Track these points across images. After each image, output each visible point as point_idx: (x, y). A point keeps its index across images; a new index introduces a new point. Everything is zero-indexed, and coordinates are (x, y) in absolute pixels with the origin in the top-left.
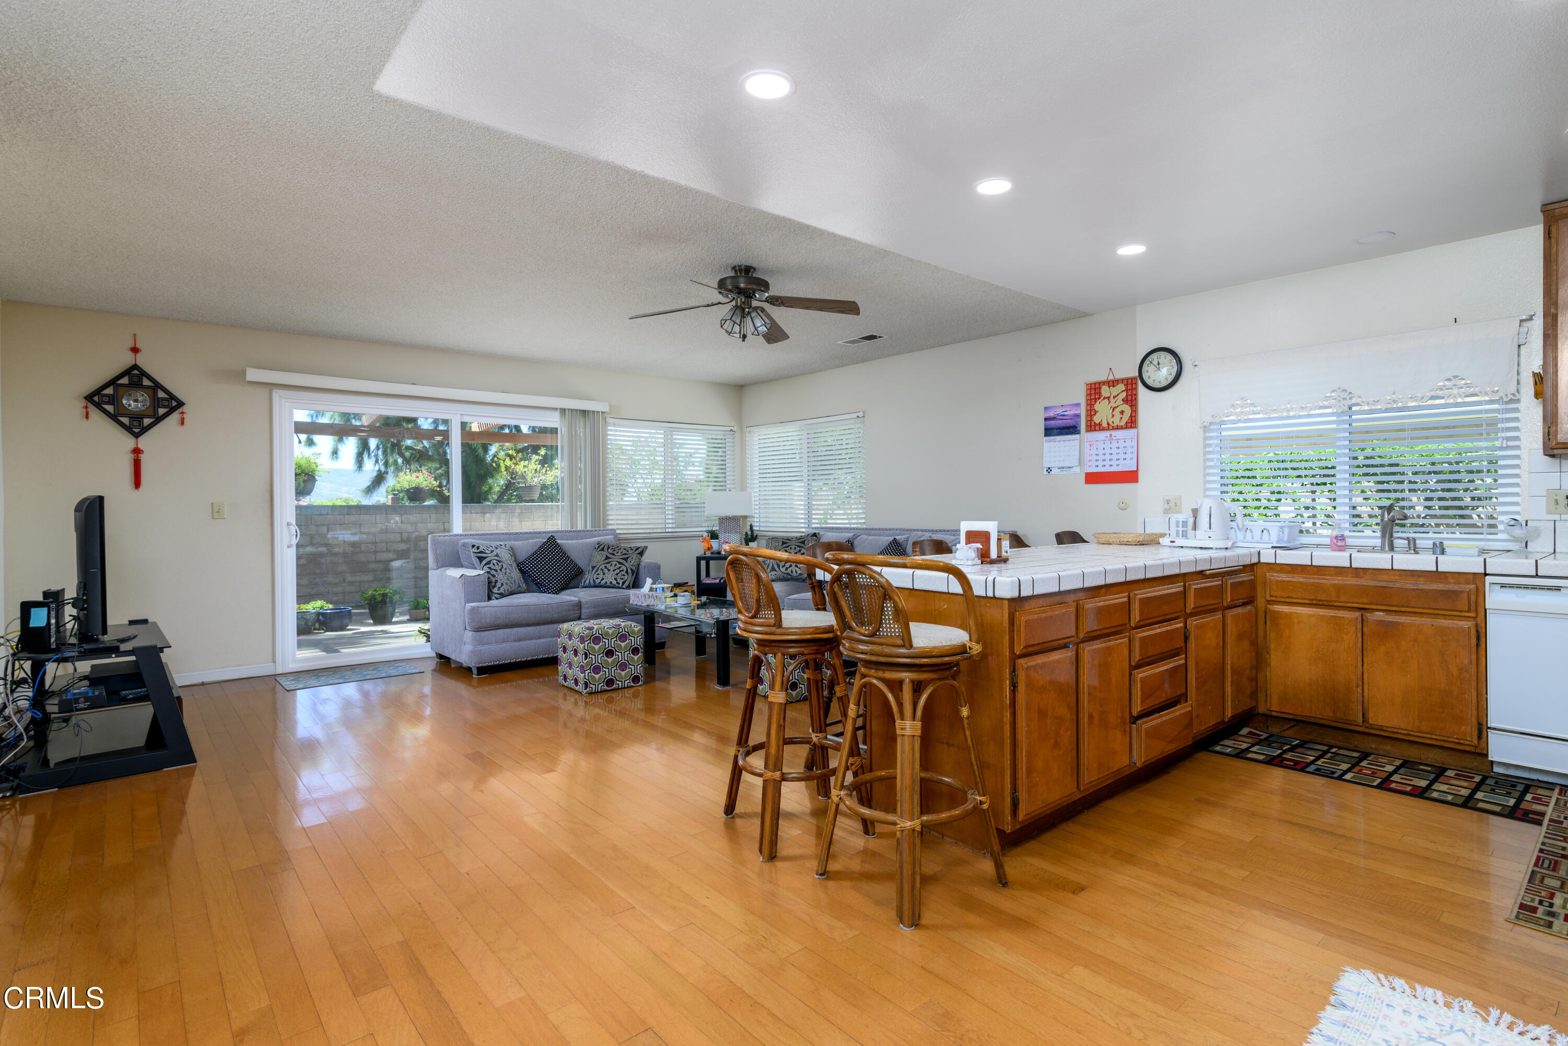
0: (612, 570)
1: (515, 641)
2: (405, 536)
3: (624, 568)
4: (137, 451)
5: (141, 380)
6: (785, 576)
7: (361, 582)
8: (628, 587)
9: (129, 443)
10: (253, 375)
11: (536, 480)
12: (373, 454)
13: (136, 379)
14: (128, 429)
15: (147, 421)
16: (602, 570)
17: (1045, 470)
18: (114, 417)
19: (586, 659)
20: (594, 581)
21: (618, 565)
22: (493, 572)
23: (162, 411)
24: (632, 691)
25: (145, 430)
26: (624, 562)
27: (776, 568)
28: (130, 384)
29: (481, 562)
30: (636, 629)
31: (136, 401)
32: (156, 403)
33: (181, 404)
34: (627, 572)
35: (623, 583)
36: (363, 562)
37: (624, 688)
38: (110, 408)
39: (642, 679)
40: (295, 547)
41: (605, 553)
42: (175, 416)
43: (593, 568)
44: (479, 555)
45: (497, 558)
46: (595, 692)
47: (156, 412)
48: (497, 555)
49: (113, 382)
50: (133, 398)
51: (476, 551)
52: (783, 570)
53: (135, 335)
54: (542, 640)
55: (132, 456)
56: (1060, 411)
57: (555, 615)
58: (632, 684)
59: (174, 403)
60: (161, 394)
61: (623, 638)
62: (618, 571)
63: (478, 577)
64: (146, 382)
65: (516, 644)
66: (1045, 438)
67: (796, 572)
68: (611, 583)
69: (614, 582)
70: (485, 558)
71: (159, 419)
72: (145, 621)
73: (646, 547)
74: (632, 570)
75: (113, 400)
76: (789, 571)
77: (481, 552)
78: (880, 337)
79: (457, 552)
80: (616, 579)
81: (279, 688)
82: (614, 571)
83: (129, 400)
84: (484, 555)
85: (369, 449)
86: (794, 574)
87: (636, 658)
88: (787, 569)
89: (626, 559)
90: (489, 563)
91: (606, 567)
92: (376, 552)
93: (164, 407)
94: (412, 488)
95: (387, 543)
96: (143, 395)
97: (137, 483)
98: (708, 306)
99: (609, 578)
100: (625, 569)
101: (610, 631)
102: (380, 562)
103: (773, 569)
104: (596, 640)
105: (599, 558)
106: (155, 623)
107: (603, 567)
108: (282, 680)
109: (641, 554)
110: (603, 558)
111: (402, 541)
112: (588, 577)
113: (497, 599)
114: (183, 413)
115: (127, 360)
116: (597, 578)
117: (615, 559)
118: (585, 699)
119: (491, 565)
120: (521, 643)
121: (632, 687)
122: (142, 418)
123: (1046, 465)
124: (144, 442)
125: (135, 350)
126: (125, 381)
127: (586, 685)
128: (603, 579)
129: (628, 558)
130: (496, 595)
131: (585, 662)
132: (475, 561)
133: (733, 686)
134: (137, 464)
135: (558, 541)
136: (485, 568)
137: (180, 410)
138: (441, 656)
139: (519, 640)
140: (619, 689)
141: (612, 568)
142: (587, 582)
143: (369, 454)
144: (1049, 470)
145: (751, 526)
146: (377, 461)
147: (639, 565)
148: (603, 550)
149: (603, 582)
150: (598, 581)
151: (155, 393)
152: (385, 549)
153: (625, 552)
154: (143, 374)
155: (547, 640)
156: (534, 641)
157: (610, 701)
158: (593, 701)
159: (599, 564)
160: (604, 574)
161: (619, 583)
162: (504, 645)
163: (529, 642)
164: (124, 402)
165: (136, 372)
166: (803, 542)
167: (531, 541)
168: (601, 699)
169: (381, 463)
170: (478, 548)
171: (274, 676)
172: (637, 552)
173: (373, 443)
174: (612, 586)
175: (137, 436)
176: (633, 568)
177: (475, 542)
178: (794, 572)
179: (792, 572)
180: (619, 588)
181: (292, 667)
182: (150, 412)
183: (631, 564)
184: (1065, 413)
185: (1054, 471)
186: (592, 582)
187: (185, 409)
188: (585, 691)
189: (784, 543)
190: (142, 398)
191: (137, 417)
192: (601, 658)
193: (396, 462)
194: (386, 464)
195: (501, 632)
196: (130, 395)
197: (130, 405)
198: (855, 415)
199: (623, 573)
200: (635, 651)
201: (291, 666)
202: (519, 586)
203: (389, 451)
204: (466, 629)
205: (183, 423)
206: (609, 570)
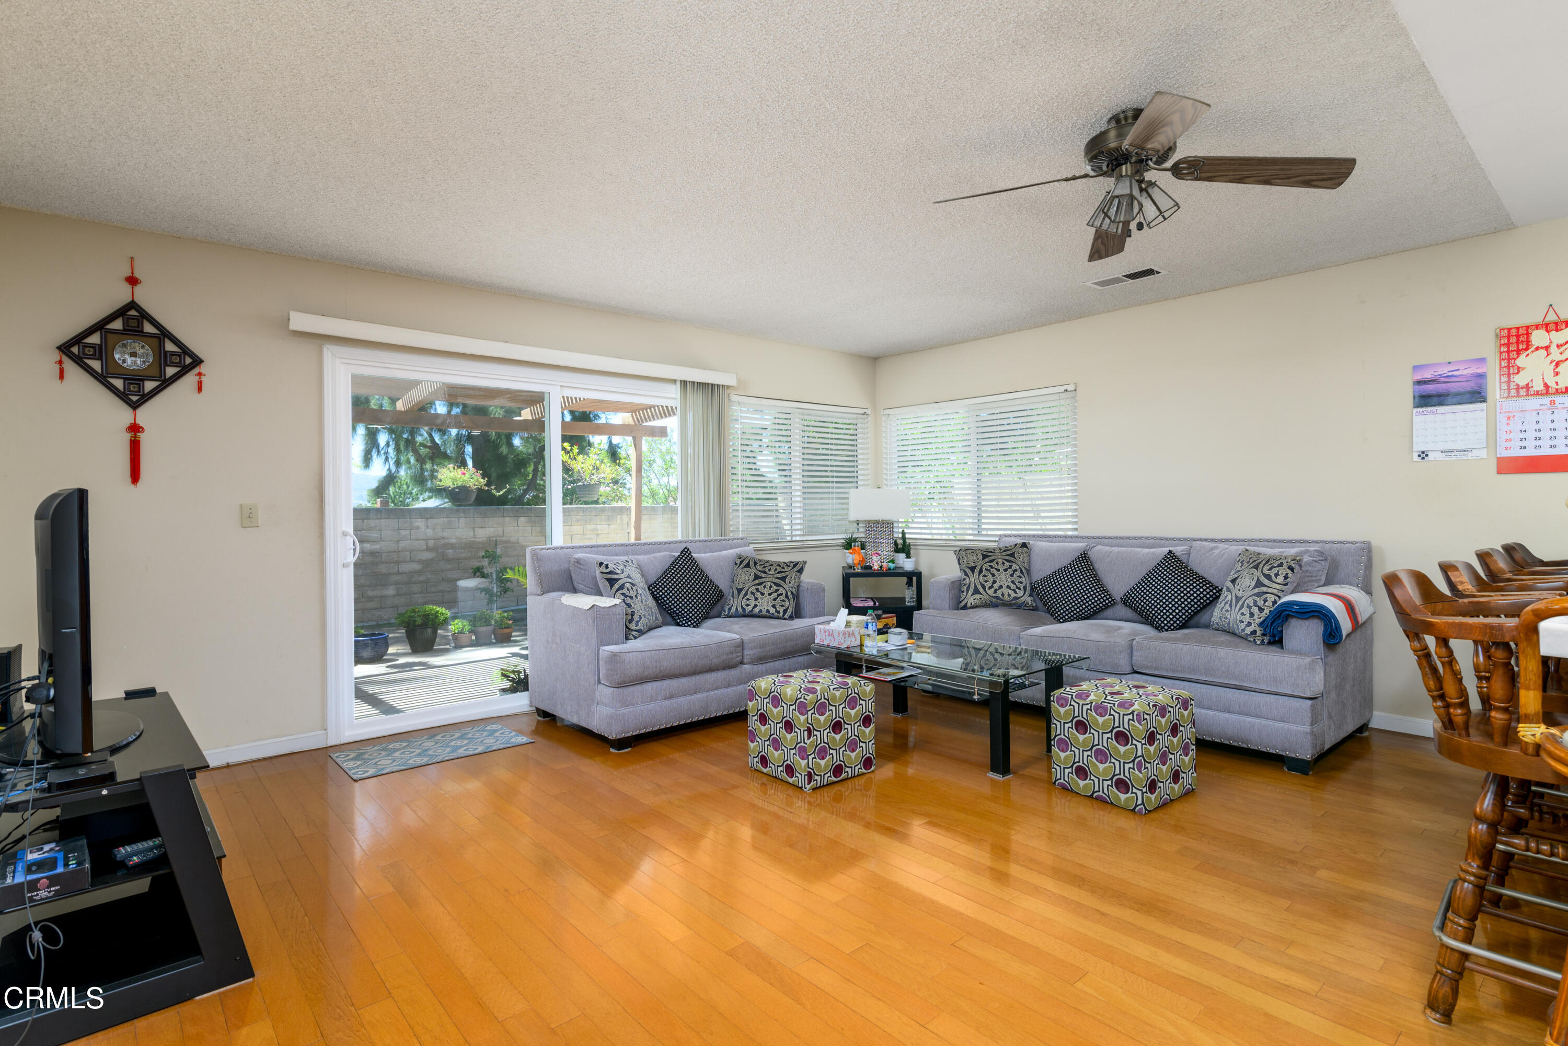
0: (766, 594)
1: (666, 698)
2: (431, 543)
3: (781, 590)
4: (135, 429)
5: (140, 325)
6: (994, 600)
7: (381, 597)
8: (791, 618)
9: (123, 415)
10: (300, 321)
11: (595, 478)
12: (382, 452)
13: (133, 323)
14: (122, 396)
15: (149, 386)
16: (752, 593)
17: (1416, 455)
18: (102, 379)
19: (809, 738)
20: (743, 609)
21: (775, 588)
22: (628, 600)
23: (170, 371)
24: (862, 780)
25: (146, 398)
26: (781, 583)
27: (981, 590)
28: (124, 330)
29: (611, 587)
30: (868, 689)
31: (133, 355)
32: (163, 359)
33: (197, 361)
34: (787, 596)
35: (785, 611)
36: (385, 574)
37: (854, 776)
38: (96, 365)
39: (874, 762)
40: (352, 566)
41: (753, 571)
42: (190, 379)
43: (740, 590)
44: (609, 576)
45: (629, 580)
46: (820, 787)
47: (162, 372)
48: (629, 577)
49: (100, 326)
50: (129, 350)
51: (605, 571)
52: (991, 592)
53: (132, 258)
54: (699, 696)
55: (127, 437)
56: (1444, 371)
57: (715, 660)
58: (864, 771)
59: (188, 360)
60: (170, 347)
61: (852, 702)
62: (775, 595)
63: (614, 609)
64: (148, 328)
65: (667, 703)
66: (1415, 410)
67: (1009, 595)
68: (768, 611)
69: (772, 610)
70: (617, 580)
71: (166, 383)
72: (151, 692)
73: (805, 562)
74: (792, 593)
75: (101, 352)
76: (999, 593)
77: (610, 573)
78: (1158, 272)
79: (569, 570)
80: (774, 606)
81: (330, 764)
82: (770, 594)
83: (123, 353)
84: (615, 577)
85: (378, 446)
86: (1006, 598)
87: (867, 730)
88: (995, 591)
89: (783, 579)
90: (621, 587)
91: (757, 590)
92: (398, 563)
93: (174, 365)
94: (458, 487)
95: (411, 551)
96: (143, 347)
97: (135, 476)
98: (1067, 180)
99: (765, 604)
100: (784, 592)
101: (838, 694)
102: (402, 573)
103: (976, 591)
104: (821, 708)
105: (745, 577)
106: (166, 694)
107: (753, 589)
108: (340, 758)
109: (801, 571)
110: (752, 577)
111: (428, 549)
112: (736, 604)
113: (635, 638)
114: (200, 374)
115: (120, 295)
116: (748, 605)
117: (770, 578)
118: (808, 798)
119: (625, 591)
120: (673, 701)
121: (863, 774)
122: (143, 380)
123: (1418, 447)
124: (144, 416)
125: (132, 281)
126: (117, 325)
127: (810, 776)
128: (756, 606)
129: (786, 577)
130: (634, 633)
131: (808, 742)
132: (603, 585)
133: (1014, 773)
134: (135, 448)
135: (694, 555)
136: (618, 594)
137: (196, 370)
138: (544, 714)
139: (670, 697)
140: (848, 779)
141: (766, 591)
142: (733, 610)
143: (379, 452)
144: (1423, 455)
145: (903, 533)
146: (387, 459)
147: (799, 586)
148: (748, 565)
149: (756, 610)
150: (749, 609)
151: (161, 345)
152: (408, 559)
153: (779, 569)
154: (145, 316)
155: (704, 695)
156: (688, 698)
157: (838, 799)
158: (819, 801)
159: (747, 586)
160: (756, 599)
161: (779, 612)
162: (651, 706)
163: (682, 699)
164: (117, 356)
165: (133, 313)
166: (1012, 555)
167: (658, 554)
168: (827, 794)
169: (392, 462)
170: (607, 567)
171: (326, 751)
172: (796, 569)
173: (383, 438)
174: (768, 616)
175: (135, 406)
176: (794, 590)
177: (600, 558)
178: (1006, 596)
179: (1003, 595)
180: (778, 618)
181: (350, 734)
182: (155, 372)
183: (789, 586)
184: (1455, 373)
185: (1432, 456)
186: (740, 609)
187: (203, 368)
188: (808, 787)
189: (985, 557)
190: (142, 351)
191: (134, 379)
192: (825, 735)
193: (408, 461)
194: (398, 463)
195: (649, 687)
196: (124, 346)
197: (124, 361)
198: (1062, 389)
199: (782, 597)
200: (866, 721)
201: (347, 734)
202: (657, 619)
203: (402, 447)
204: (599, 682)
205: (200, 389)
206: (763, 594)
